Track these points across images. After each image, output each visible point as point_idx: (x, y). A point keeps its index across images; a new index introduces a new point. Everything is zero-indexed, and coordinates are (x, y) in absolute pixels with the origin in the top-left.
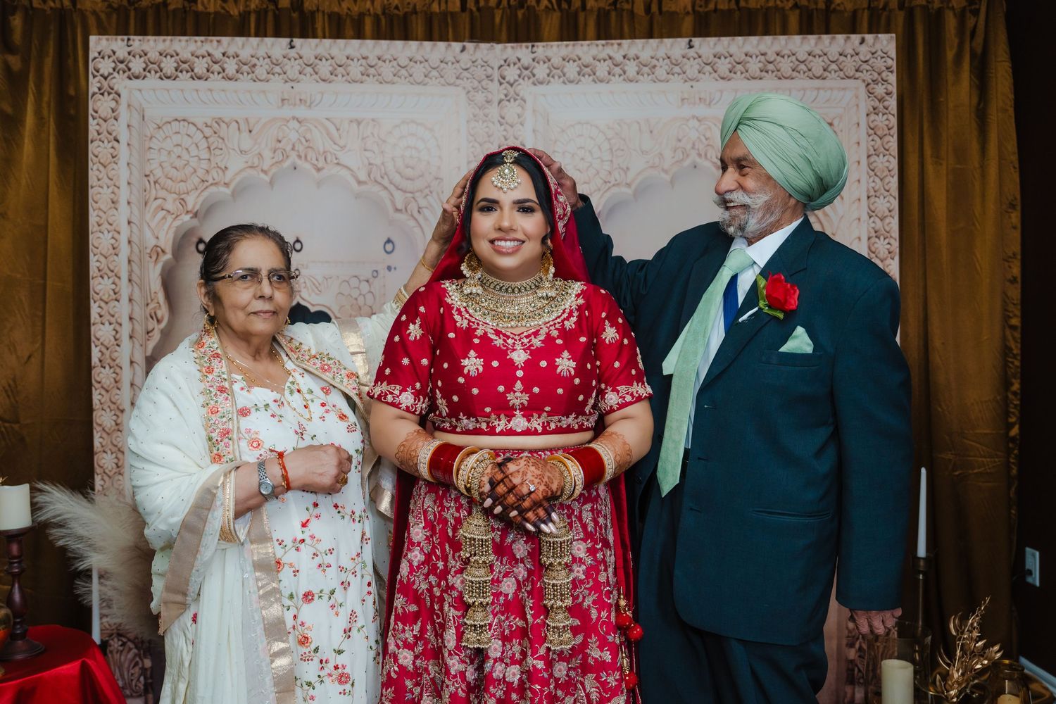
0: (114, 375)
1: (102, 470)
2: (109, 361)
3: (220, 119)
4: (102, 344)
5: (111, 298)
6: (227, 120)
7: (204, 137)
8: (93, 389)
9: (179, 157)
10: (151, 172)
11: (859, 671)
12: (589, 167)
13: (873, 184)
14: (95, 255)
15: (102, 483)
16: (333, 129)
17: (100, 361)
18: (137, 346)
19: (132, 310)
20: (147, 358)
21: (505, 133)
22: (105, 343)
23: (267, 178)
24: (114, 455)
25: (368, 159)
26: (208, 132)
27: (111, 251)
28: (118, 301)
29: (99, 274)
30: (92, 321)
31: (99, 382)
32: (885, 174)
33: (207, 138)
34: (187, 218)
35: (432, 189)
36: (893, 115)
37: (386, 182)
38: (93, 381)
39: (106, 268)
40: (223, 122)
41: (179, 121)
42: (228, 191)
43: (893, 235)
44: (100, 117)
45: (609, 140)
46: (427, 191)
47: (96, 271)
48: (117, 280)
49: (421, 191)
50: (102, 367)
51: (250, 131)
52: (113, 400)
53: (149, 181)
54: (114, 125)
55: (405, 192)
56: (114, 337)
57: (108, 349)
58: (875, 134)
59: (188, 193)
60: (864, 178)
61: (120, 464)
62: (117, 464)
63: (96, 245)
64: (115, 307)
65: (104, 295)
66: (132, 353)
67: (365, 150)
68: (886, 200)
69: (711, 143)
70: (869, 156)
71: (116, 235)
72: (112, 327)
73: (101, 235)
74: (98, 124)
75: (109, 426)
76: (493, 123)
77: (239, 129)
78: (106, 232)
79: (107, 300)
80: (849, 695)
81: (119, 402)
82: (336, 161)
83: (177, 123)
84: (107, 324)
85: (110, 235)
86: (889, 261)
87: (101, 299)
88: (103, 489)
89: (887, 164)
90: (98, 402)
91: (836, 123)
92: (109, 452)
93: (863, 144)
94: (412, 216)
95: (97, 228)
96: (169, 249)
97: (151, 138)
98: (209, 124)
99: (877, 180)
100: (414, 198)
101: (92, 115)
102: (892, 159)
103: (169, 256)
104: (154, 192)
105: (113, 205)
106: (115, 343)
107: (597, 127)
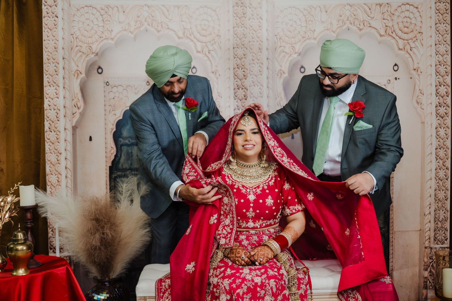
0: (56, 136)
1: (50, 183)
2: (54, 128)
3: (109, 5)
4: (50, 120)
5: (54, 97)
6: (112, 6)
7: (101, 15)
8: (46, 142)
9: (88, 25)
10: (74, 32)
11: (430, 282)
12: (295, 29)
13: (438, 38)
14: (46, 75)
15: (50, 190)
16: (165, 11)
17: (50, 128)
18: (68, 120)
19: (65, 102)
20: (73, 127)
21: (252, 12)
22: (52, 120)
23: (133, 36)
24: (56, 176)
25: (183, 26)
26: (103, 12)
27: (55, 73)
28: (58, 98)
29: (49, 84)
30: (45, 108)
31: (49, 139)
32: (444, 33)
33: (102, 15)
34: (92, 56)
35: (215, 41)
36: (448, 3)
37: (192, 37)
38: (46, 139)
39: (52, 81)
40: (110, 7)
41: (88, 7)
42: (113, 42)
43: (448, 64)
44: (48, 5)
45: (305, 16)
46: (213, 42)
47: (47, 83)
48: (57, 88)
49: (210, 42)
50: (50, 131)
51: (124, 12)
52: (56, 148)
53: (73, 37)
54: (55, 9)
55: (202, 42)
56: (56, 116)
57: (53, 122)
58: (439, 13)
59: (93, 43)
60: (434, 35)
61: (59, 181)
62: (58, 180)
63: (47, 70)
64: (56, 101)
65: (51, 95)
66: (65, 124)
67: (182, 21)
68: (445, 46)
69: (357, 18)
70: (436, 24)
71: (57, 65)
72: (55, 111)
73: (49, 65)
74: (47, 9)
75: (54, 161)
76: (246, 7)
77: (118, 11)
78: (52, 63)
79: (52, 98)
80: (425, 295)
81: (59, 149)
82: (167, 27)
83: (87, 7)
84: (53, 110)
85: (54, 65)
86: (446, 77)
87: (50, 97)
88: (51, 193)
89: (445, 28)
90: (48, 149)
91: (419, 7)
92: (54, 175)
93: (433, 18)
94: (206, 54)
95: (47, 61)
96: (83, 72)
97: (74, 15)
98: (103, 9)
99: (440, 36)
100: (206, 45)
101: (44, 4)
102: (447, 25)
103: (83, 75)
104: (76, 43)
105: (55, 50)
106: (57, 119)
107: (298, 9)
